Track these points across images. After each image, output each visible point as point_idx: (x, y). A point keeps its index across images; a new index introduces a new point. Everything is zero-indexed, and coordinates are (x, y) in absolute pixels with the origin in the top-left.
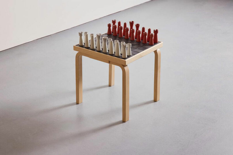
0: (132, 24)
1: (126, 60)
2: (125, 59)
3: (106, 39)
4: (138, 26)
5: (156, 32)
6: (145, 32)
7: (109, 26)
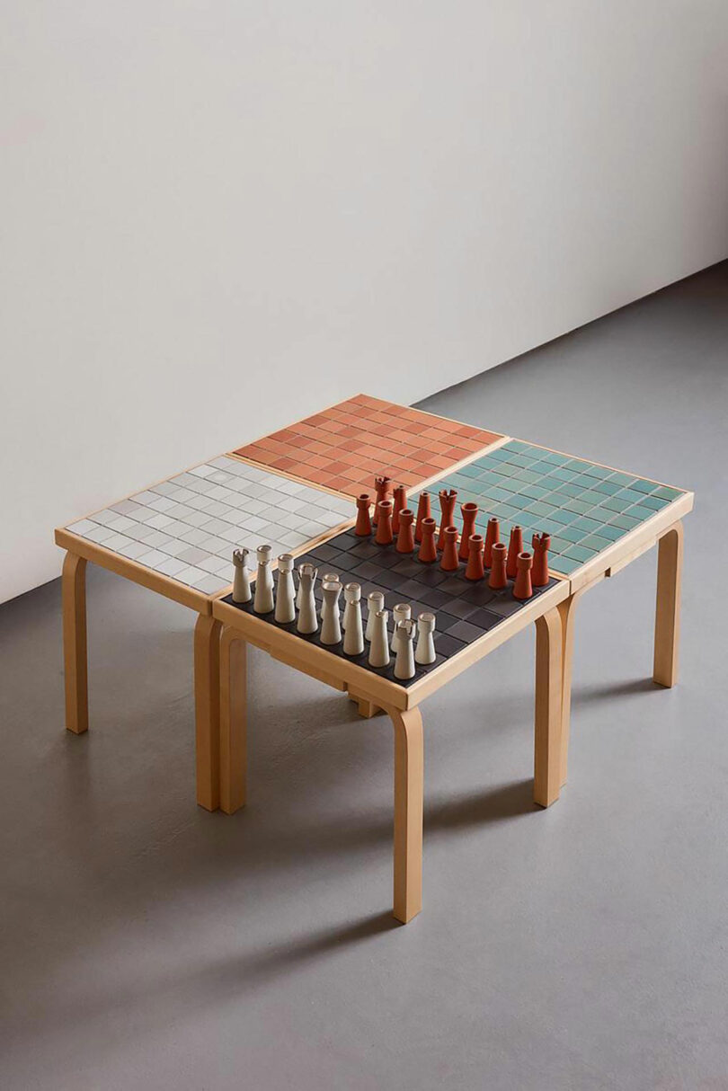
0: (447, 501)
1: (410, 690)
2: (406, 682)
3: (335, 593)
4: (470, 512)
5: (541, 544)
6: (500, 542)
7: (363, 504)
